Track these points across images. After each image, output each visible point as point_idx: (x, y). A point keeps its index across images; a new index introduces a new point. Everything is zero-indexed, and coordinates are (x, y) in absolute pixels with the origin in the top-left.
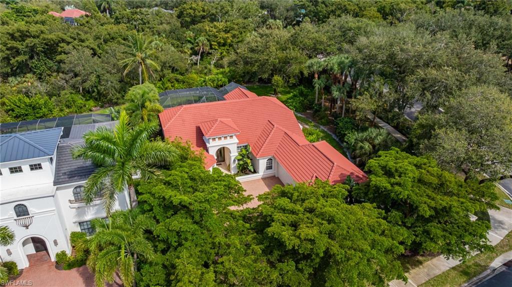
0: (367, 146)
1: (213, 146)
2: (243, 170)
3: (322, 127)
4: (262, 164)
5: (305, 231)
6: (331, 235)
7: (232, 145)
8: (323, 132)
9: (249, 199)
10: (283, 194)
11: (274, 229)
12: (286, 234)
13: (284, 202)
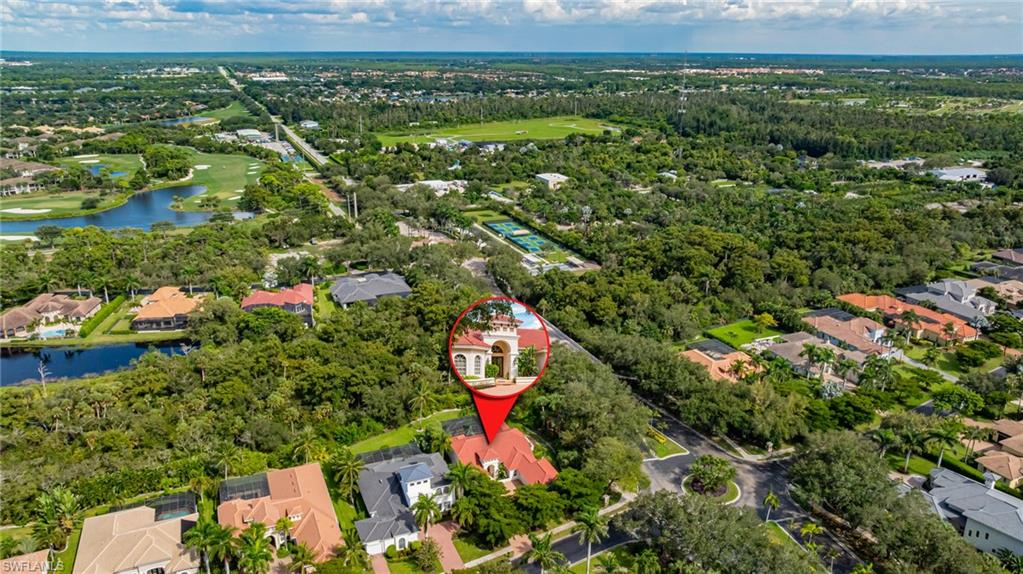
0: (566, 461)
1: (486, 465)
2: (501, 476)
3: (548, 444)
4: (512, 473)
5: (530, 500)
6: (538, 502)
7: (495, 463)
8: (548, 447)
9: (509, 491)
10: (523, 489)
11: (520, 501)
12: (524, 502)
13: (523, 492)
